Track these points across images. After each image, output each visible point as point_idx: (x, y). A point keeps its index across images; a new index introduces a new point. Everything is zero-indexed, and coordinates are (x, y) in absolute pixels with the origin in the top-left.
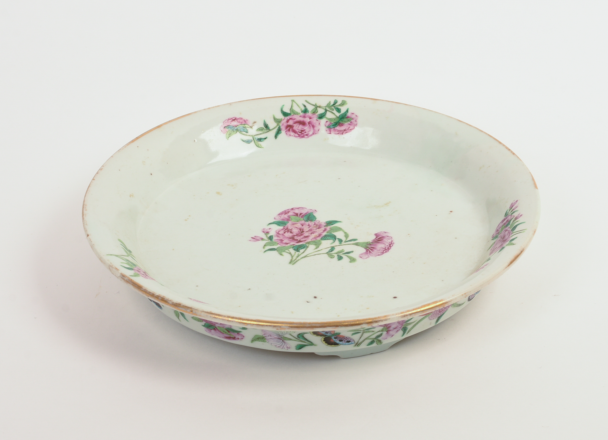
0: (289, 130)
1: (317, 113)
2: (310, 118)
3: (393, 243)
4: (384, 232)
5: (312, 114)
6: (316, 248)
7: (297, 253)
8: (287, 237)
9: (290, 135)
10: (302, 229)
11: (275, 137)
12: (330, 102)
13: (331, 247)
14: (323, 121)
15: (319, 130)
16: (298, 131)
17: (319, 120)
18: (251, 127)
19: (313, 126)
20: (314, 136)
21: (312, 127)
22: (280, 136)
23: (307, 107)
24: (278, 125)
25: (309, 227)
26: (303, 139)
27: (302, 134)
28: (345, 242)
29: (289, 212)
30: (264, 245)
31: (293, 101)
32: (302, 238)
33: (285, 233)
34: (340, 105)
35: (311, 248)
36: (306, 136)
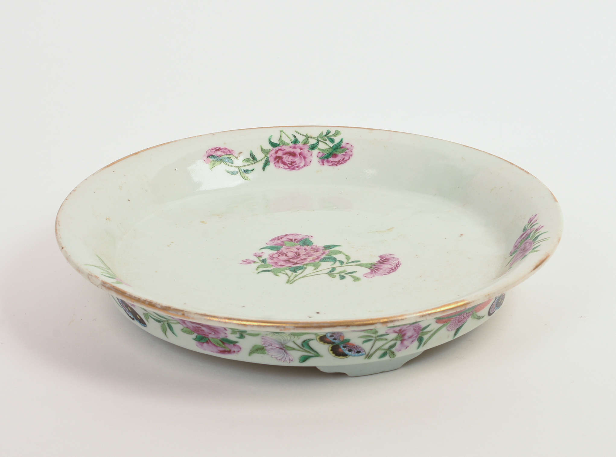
0: (278, 162)
1: (308, 143)
2: (301, 149)
3: (400, 263)
4: (389, 254)
5: (303, 145)
6: (315, 269)
7: (294, 274)
8: (282, 260)
9: (279, 167)
10: (298, 252)
11: (263, 169)
12: (322, 132)
13: (331, 268)
14: (315, 152)
15: (310, 162)
16: (288, 162)
17: (310, 151)
18: (237, 158)
19: (305, 158)
20: (305, 168)
21: (303, 159)
22: (267, 168)
23: (297, 138)
24: (266, 156)
25: (306, 251)
26: (294, 171)
27: (292, 166)
28: (347, 263)
29: (282, 238)
30: (257, 267)
31: (281, 131)
32: (299, 261)
33: (279, 256)
34: (333, 135)
35: (310, 269)
36: (297, 168)
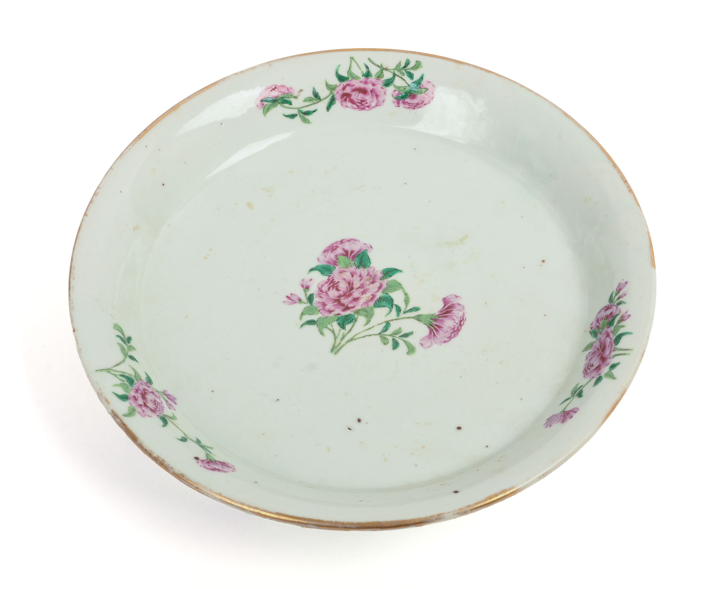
0: (345, 100)
1: (382, 78)
2: (374, 85)
3: (464, 318)
4: (455, 296)
5: (376, 79)
6: (367, 324)
7: (343, 331)
8: (332, 299)
9: (346, 106)
10: (351, 283)
11: (327, 109)
12: (400, 62)
13: (385, 322)
14: (390, 90)
15: (384, 101)
16: (357, 101)
17: (384, 87)
18: (296, 98)
19: (377, 96)
20: (377, 108)
21: (375, 97)
22: (333, 108)
23: (370, 69)
24: (331, 93)
25: (361, 280)
26: (363, 111)
27: (362, 105)
28: (405, 313)
29: (337, 247)
30: (301, 312)
31: (352, 58)
32: (351, 302)
33: (329, 289)
34: (413, 68)
35: (361, 320)
36: (367, 108)
